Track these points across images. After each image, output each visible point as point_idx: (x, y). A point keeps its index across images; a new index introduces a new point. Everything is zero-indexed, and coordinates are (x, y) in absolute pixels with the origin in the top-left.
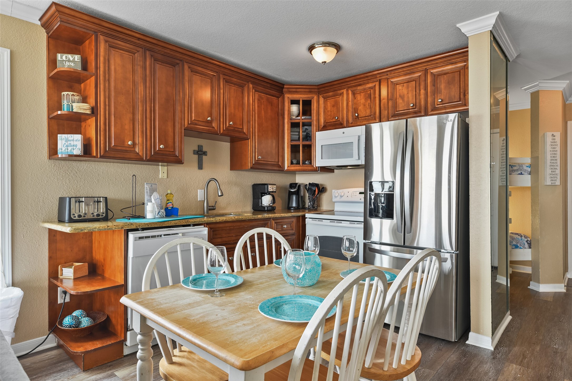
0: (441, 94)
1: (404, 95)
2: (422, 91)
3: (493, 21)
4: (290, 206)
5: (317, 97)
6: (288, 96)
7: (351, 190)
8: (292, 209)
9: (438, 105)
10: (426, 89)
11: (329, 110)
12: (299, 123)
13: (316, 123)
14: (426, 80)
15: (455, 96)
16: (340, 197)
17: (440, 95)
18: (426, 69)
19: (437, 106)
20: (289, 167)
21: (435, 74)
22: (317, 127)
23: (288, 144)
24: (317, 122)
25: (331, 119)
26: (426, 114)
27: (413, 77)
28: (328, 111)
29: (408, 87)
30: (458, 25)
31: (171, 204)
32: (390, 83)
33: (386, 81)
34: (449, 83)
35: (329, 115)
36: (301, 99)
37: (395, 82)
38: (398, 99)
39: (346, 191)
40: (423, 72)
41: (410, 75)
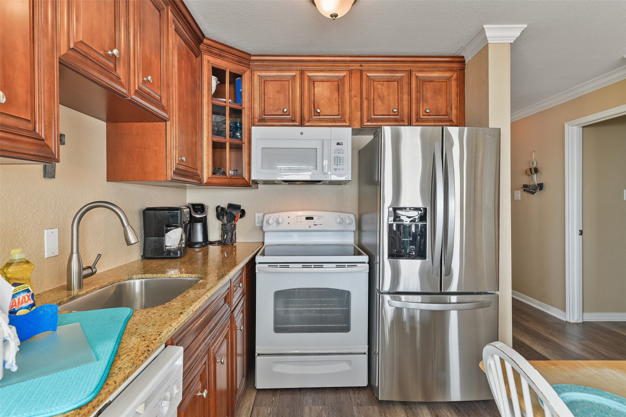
0: (428, 103)
1: (384, 97)
2: (406, 97)
3: (518, 34)
4: (193, 241)
5: (250, 72)
6: (209, 59)
7: (294, 214)
8: (197, 246)
9: (423, 115)
10: (410, 94)
11: (271, 96)
12: (224, 108)
13: (248, 113)
14: (410, 84)
15: (442, 109)
16: (276, 224)
17: (426, 104)
18: (410, 70)
19: (422, 117)
20: (210, 179)
21: (421, 78)
22: (250, 119)
23: (208, 139)
24: (250, 112)
25: (274, 111)
26: (410, 124)
27: (395, 77)
28: (269, 98)
29: (389, 87)
30: (485, 26)
31: (28, 297)
32: (364, 77)
33: (359, 74)
34: (437, 92)
35: (270, 104)
36: (228, 69)
37: (372, 78)
38: (376, 99)
39: (284, 215)
40: (407, 73)
41: (391, 73)
